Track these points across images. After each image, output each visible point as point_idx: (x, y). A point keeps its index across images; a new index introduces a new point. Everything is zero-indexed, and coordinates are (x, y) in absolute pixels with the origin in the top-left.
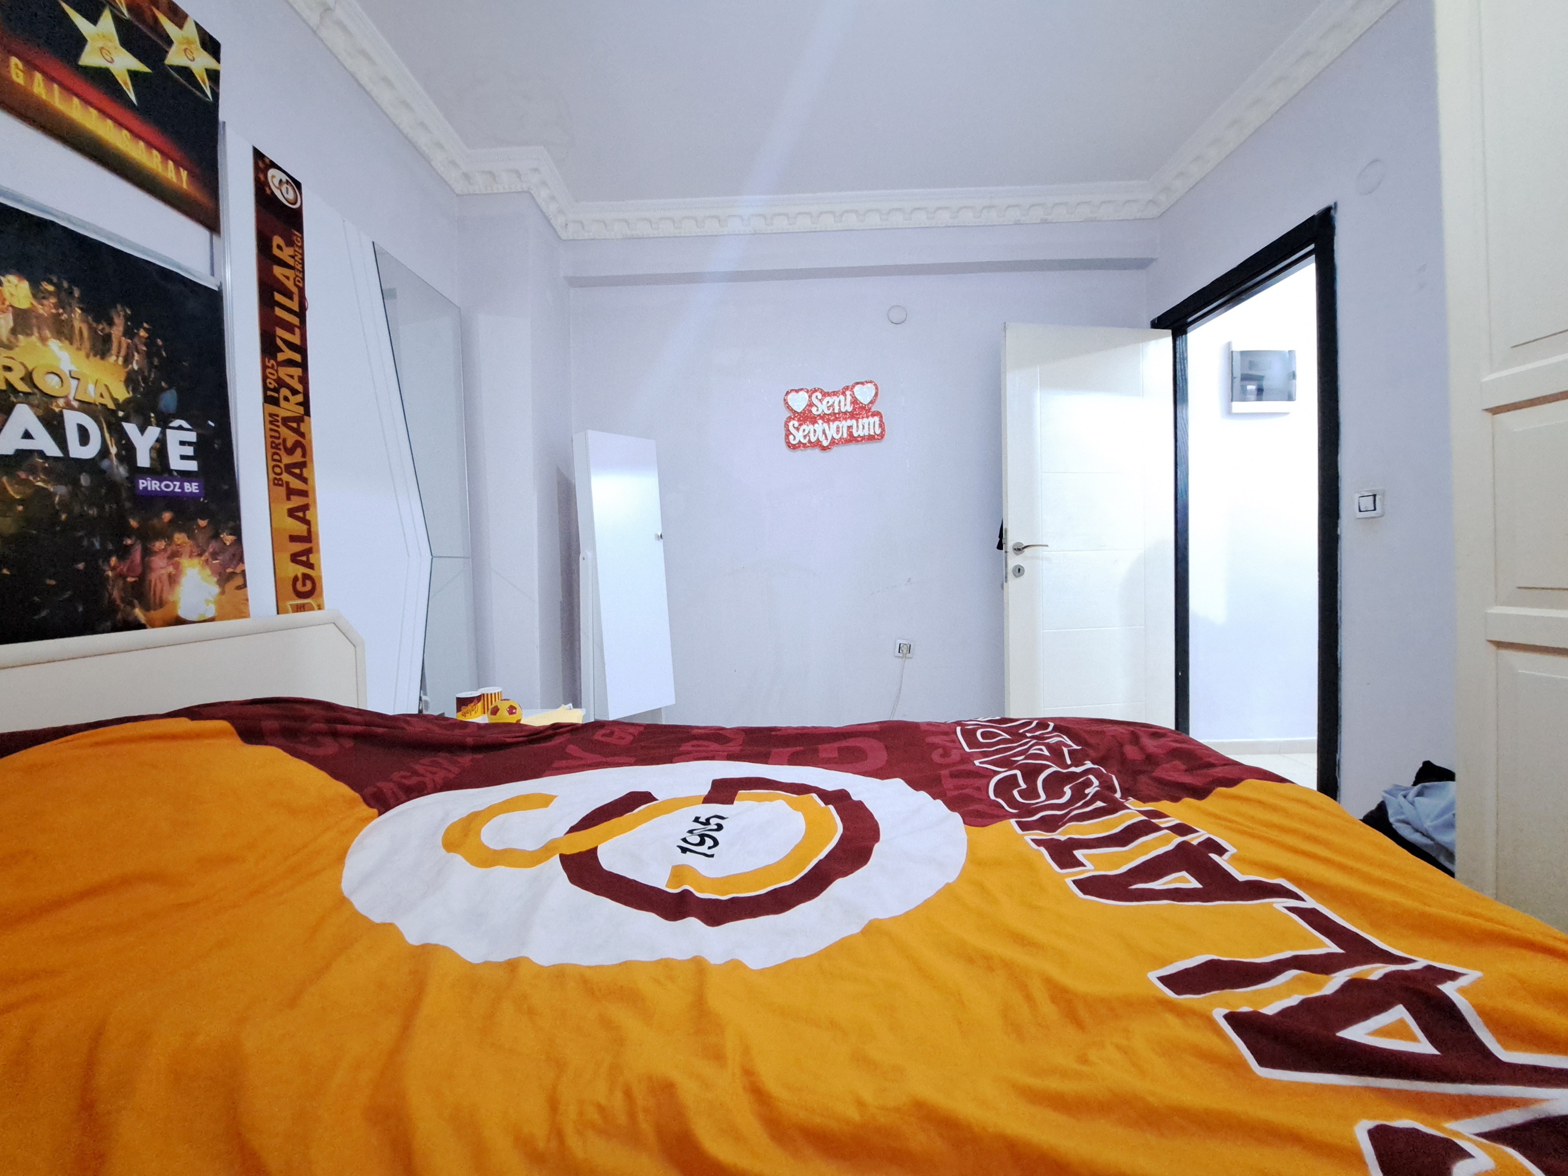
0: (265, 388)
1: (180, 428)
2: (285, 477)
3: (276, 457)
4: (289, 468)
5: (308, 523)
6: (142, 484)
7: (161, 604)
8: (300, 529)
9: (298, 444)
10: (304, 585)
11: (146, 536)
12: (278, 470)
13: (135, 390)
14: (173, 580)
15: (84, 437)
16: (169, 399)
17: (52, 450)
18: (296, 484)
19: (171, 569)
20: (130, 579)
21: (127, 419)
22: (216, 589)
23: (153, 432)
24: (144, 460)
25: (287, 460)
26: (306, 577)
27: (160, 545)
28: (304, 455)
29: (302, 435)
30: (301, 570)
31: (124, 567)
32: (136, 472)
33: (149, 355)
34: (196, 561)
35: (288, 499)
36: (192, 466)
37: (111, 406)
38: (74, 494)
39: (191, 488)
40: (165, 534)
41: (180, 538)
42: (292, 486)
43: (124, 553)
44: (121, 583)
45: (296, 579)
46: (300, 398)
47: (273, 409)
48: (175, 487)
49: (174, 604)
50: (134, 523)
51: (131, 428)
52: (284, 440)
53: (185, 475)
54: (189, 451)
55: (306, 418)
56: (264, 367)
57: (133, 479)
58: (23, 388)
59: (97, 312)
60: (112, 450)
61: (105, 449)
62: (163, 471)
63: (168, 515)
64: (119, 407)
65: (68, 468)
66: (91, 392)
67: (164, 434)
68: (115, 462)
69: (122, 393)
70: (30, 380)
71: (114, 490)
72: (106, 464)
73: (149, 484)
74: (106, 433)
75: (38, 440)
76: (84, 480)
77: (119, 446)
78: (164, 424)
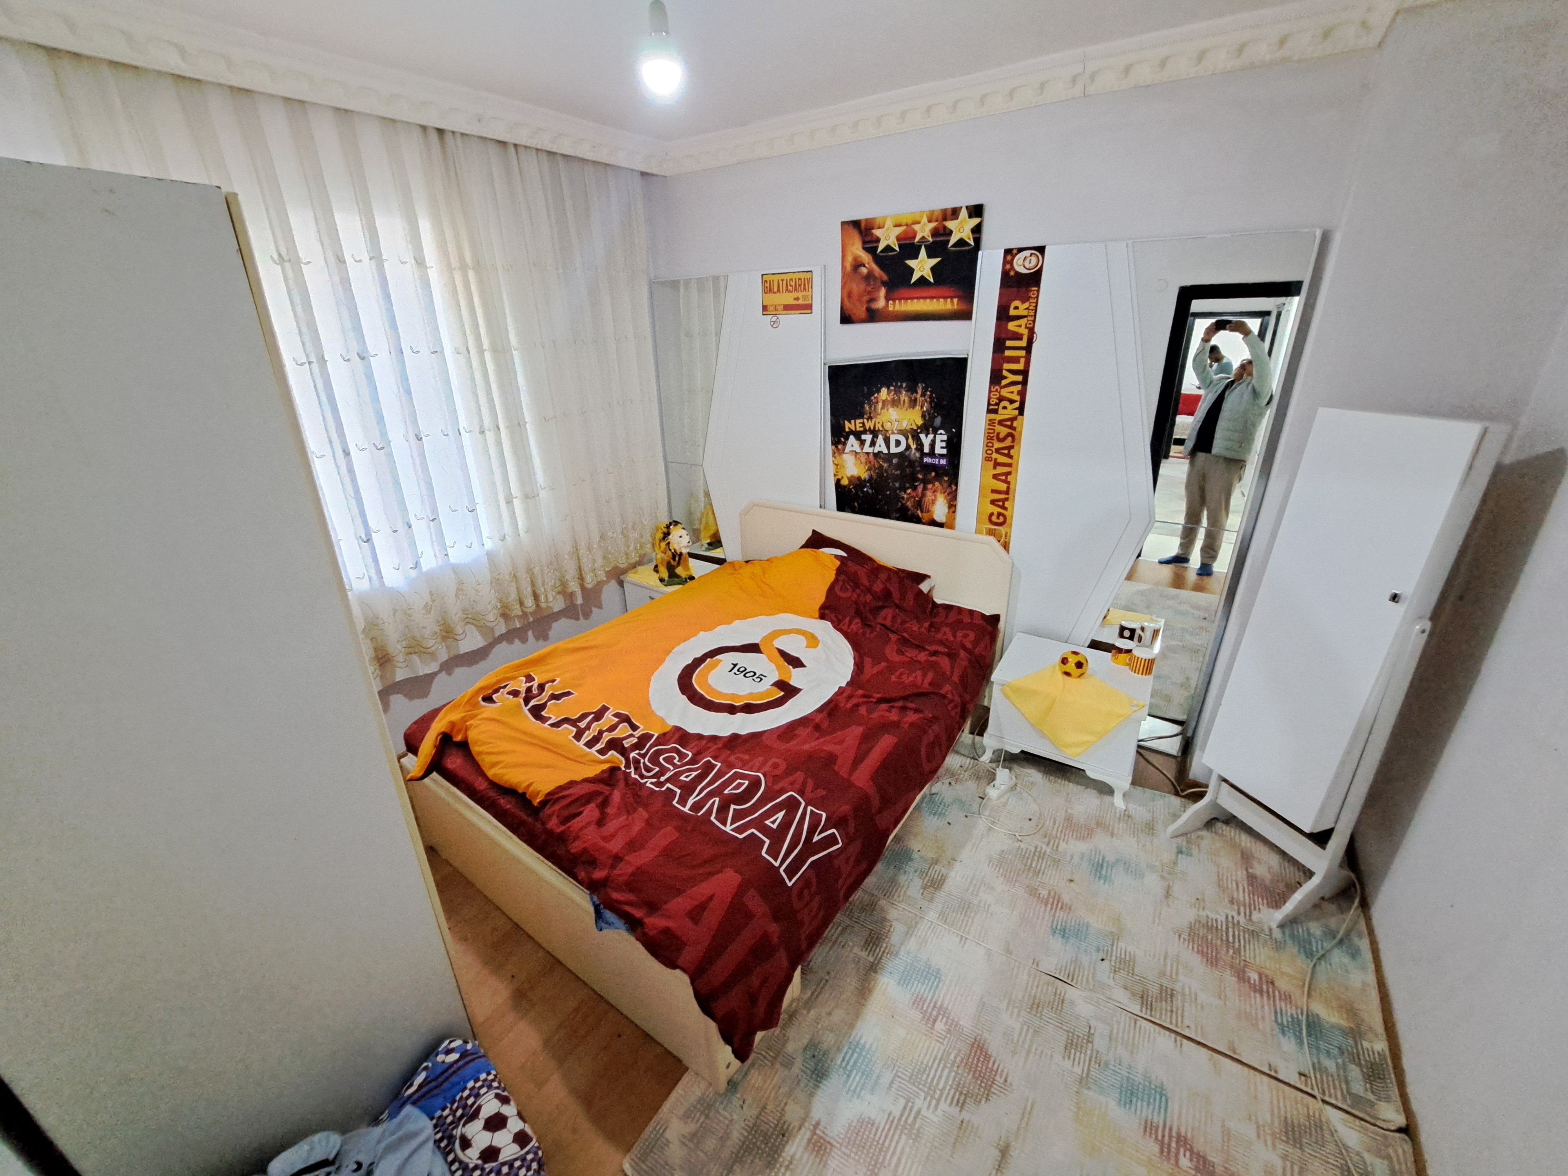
0: (989, 404)
1: (941, 434)
2: (995, 455)
3: (990, 445)
4: (998, 451)
5: (1008, 483)
6: (925, 460)
7: (929, 511)
8: (1003, 486)
9: (1009, 435)
10: (998, 518)
11: (925, 482)
12: (989, 452)
13: (925, 419)
14: (933, 502)
15: (898, 443)
16: (938, 421)
17: (885, 451)
18: (1002, 459)
19: (933, 498)
20: (917, 499)
21: (921, 432)
22: (947, 510)
23: (931, 436)
24: (926, 450)
25: (997, 445)
26: (999, 514)
27: (930, 486)
28: (1013, 441)
29: (1014, 429)
30: (996, 510)
31: (914, 494)
32: (923, 455)
33: (931, 403)
34: (943, 495)
35: (995, 468)
36: (944, 451)
37: (915, 428)
38: (889, 466)
39: (943, 462)
40: (931, 482)
41: (937, 484)
42: (998, 461)
43: (915, 488)
44: (913, 500)
45: (992, 514)
46: (1017, 405)
47: (992, 416)
48: (936, 461)
49: (933, 515)
50: (920, 476)
51: (922, 436)
52: (998, 434)
53: (942, 456)
54: (944, 444)
55: (1019, 417)
56: (990, 391)
57: (921, 458)
58: (881, 429)
59: (912, 390)
60: (913, 447)
61: (908, 447)
62: (932, 454)
63: (933, 474)
64: (918, 427)
65: (890, 456)
66: (905, 425)
67: (935, 437)
68: (913, 451)
69: (920, 422)
70: (882, 426)
71: (911, 463)
72: (907, 453)
73: (927, 460)
74: (910, 440)
75: (881, 446)
76: (895, 461)
77: (917, 445)
78: (935, 433)
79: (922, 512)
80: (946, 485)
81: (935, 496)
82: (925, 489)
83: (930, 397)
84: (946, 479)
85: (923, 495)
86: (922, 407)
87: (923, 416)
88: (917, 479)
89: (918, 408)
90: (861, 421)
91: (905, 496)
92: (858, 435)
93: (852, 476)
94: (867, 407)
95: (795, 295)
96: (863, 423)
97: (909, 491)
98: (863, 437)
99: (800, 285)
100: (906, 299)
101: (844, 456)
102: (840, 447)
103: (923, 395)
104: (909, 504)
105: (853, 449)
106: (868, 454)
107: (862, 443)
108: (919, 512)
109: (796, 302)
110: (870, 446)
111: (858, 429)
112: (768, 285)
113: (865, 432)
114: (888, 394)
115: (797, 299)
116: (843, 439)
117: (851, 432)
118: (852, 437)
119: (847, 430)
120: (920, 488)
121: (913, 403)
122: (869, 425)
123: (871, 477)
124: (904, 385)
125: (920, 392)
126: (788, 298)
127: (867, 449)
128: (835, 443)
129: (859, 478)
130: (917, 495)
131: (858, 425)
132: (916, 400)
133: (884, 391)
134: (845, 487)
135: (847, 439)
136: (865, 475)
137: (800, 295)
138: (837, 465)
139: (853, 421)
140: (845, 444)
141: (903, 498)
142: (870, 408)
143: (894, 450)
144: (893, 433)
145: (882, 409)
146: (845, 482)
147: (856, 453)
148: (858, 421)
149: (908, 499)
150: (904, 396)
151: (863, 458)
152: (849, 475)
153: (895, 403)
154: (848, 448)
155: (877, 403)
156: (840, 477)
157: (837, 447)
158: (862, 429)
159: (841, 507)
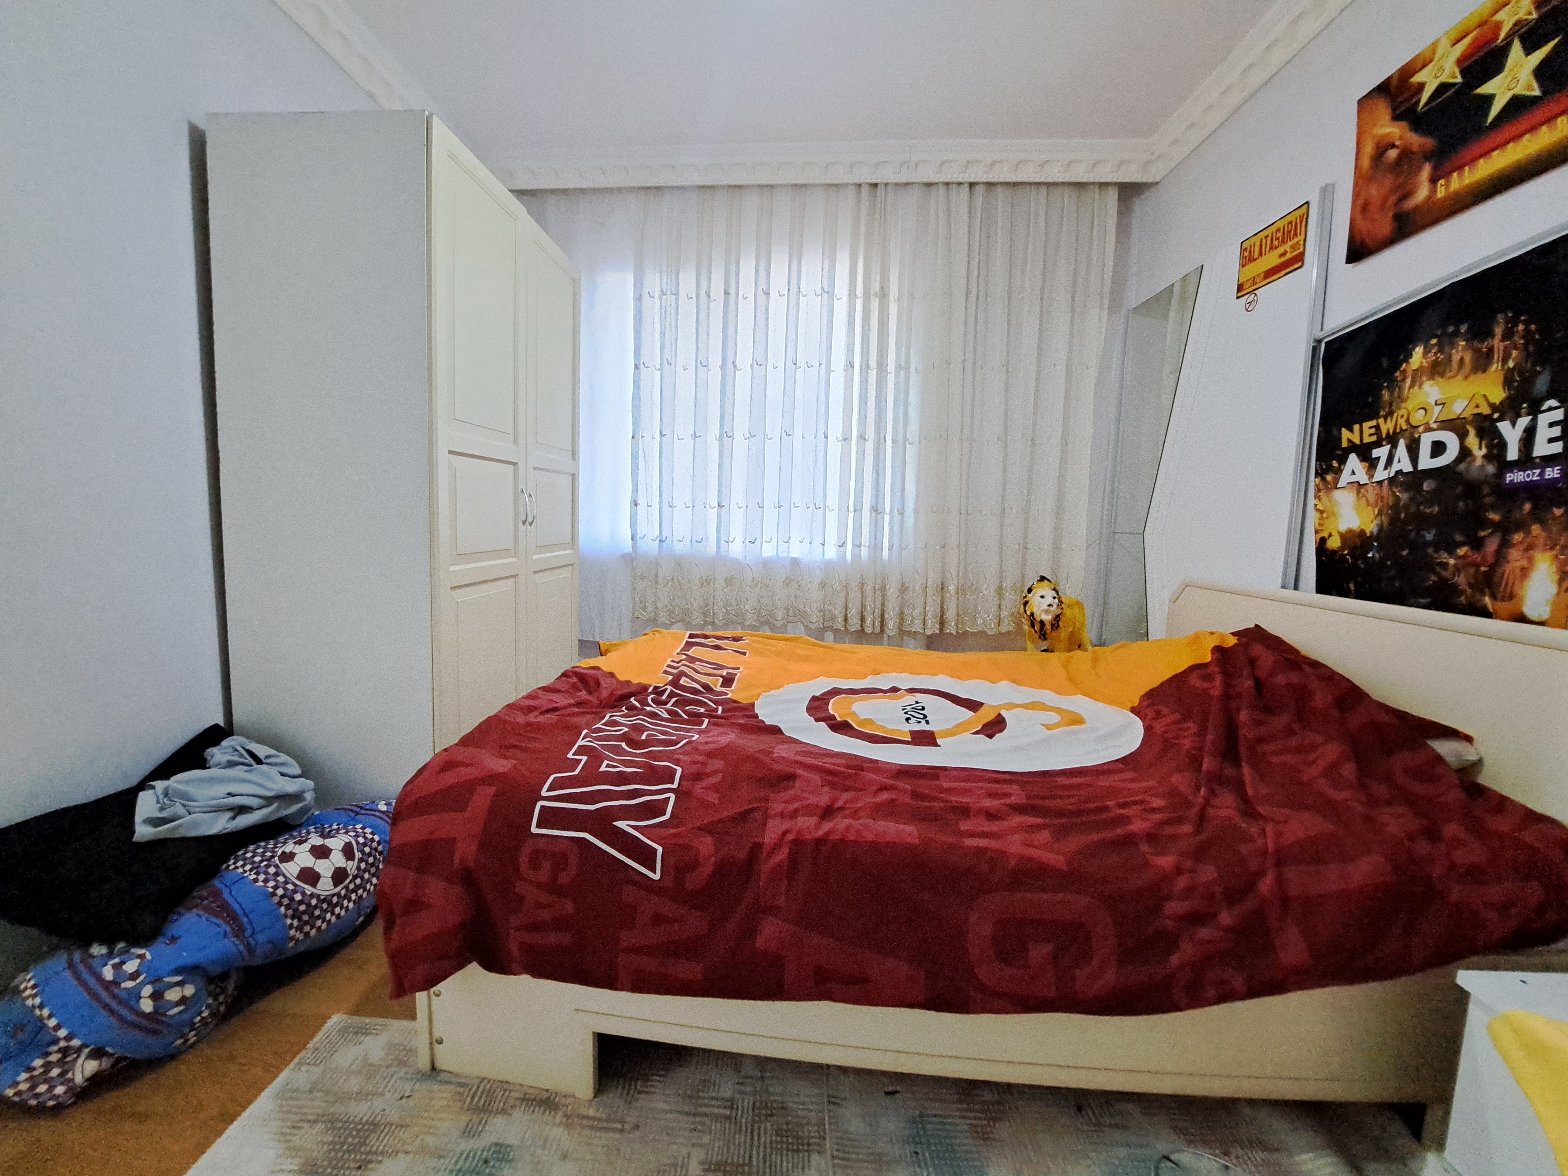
1: (1550, 409)
6: (1509, 477)
7: (1511, 597)
11: (1505, 529)
13: (1511, 387)
14: (1525, 572)
15: (1438, 448)
16: (1544, 382)
17: (1410, 469)
19: (1524, 563)
20: (1483, 569)
21: (1499, 418)
22: (1555, 589)
23: (1524, 422)
24: (1512, 454)
27: (1518, 537)
31: (1477, 557)
32: (1506, 466)
33: (1526, 346)
34: (1548, 555)
36: (1558, 448)
37: (1486, 411)
38: (1418, 499)
39: (1552, 473)
40: (1522, 526)
41: (1536, 529)
43: (1477, 544)
44: (1472, 571)
48: (1534, 475)
49: (1522, 600)
50: (1492, 515)
51: (1504, 427)
53: (1549, 460)
54: (1557, 431)
57: (1500, 474)
58: (1404, 427)
59: (1479, 333)
60: (1479, 452)
61: (1465, 453)
62: (1526, 460)
63: (1527, 506)
64: (1494, 408)
65: (1417, 477)
66: (1459, 408)
67: (1534, 421)
68: (1479, 462)
69: (1498, 395)
70: (1408, 421)
71: (1472, 488)
72: (1462, 467)
73: (1516, 477)
74: (1472, 441)
75: (1403, 463)
76: (1427, 486)
77: (1490, 447)
78: (1535, 410)
79: (1494, 597)
80: (1555, 528)
81: (1530, 560)
82: (1505, 544)
83: (1526, 334)
84: (1558, 512)
85: (1500, 558)
86: (1505, 361)
87: (1508, 382)
88: (1484, 523)
89: (1496, 367)
90: (1374, 423)
91: (1452, 561)
92: (1364, 452)
93: (1350, 531)
94: (1386, 395)
95: (1281, 250)
96: (1377, 427)
97: (1461, 551)
98: (1376, 453)
99: (1289, 232)
100: (1474, 160)
101: (1337, 494)
102: (1329, 478)
103: (1508, 335)
104: (1461, 580)
105: (1354, 479)
106: (1380, 483)
107: (1372, 464)
108: (1487, 600)
109: (1283, 259)
110: (1386, 468)
111: (1367, 439)
112: (1246, 254)
113: (1378, 444)
114: (1425, 354)
115: (1284, 254)
116: (1335, 464)
117: (1353, 448)
118: (1353, 458)
119: (1345, 444)
120: (1492, 545)
121: (1482, 362)
122: (1387, 427)
123: (1381, 527)
124: (1463, 328)
125: (1499, 331)
126: (1272, 259)
127: (1381, 474)
128: (1320, 473)
129: (1363, 532)
130: (1484, 558)
131: (1367, 431)
132: (1491, 350)
133: (1419, 351)
134: (1334, 552)
135: (1343, 461)
136: (1371, 527)
137: (1287, 247)
138: (1322, 512)
139: (1356, 427)
140: (1338, 472)
141: (1444, 565)
142: (1392, 393)
143: (1426, 462)
144: (1429, 429)
145: (1410, 388)
146: (1334, 543)
147: (1360, 485)
148: (1366, 425)
149: (1457, 570)
150: (1461, 351)
151: (1371, 495)
152: (1343, 528)
153: (1436, 370)
154: (1345, 478)
155: (1404, 380)
156: (1325, 534)
157: (1323, 479)
158: (1374, 438)
159: (1324, 586)
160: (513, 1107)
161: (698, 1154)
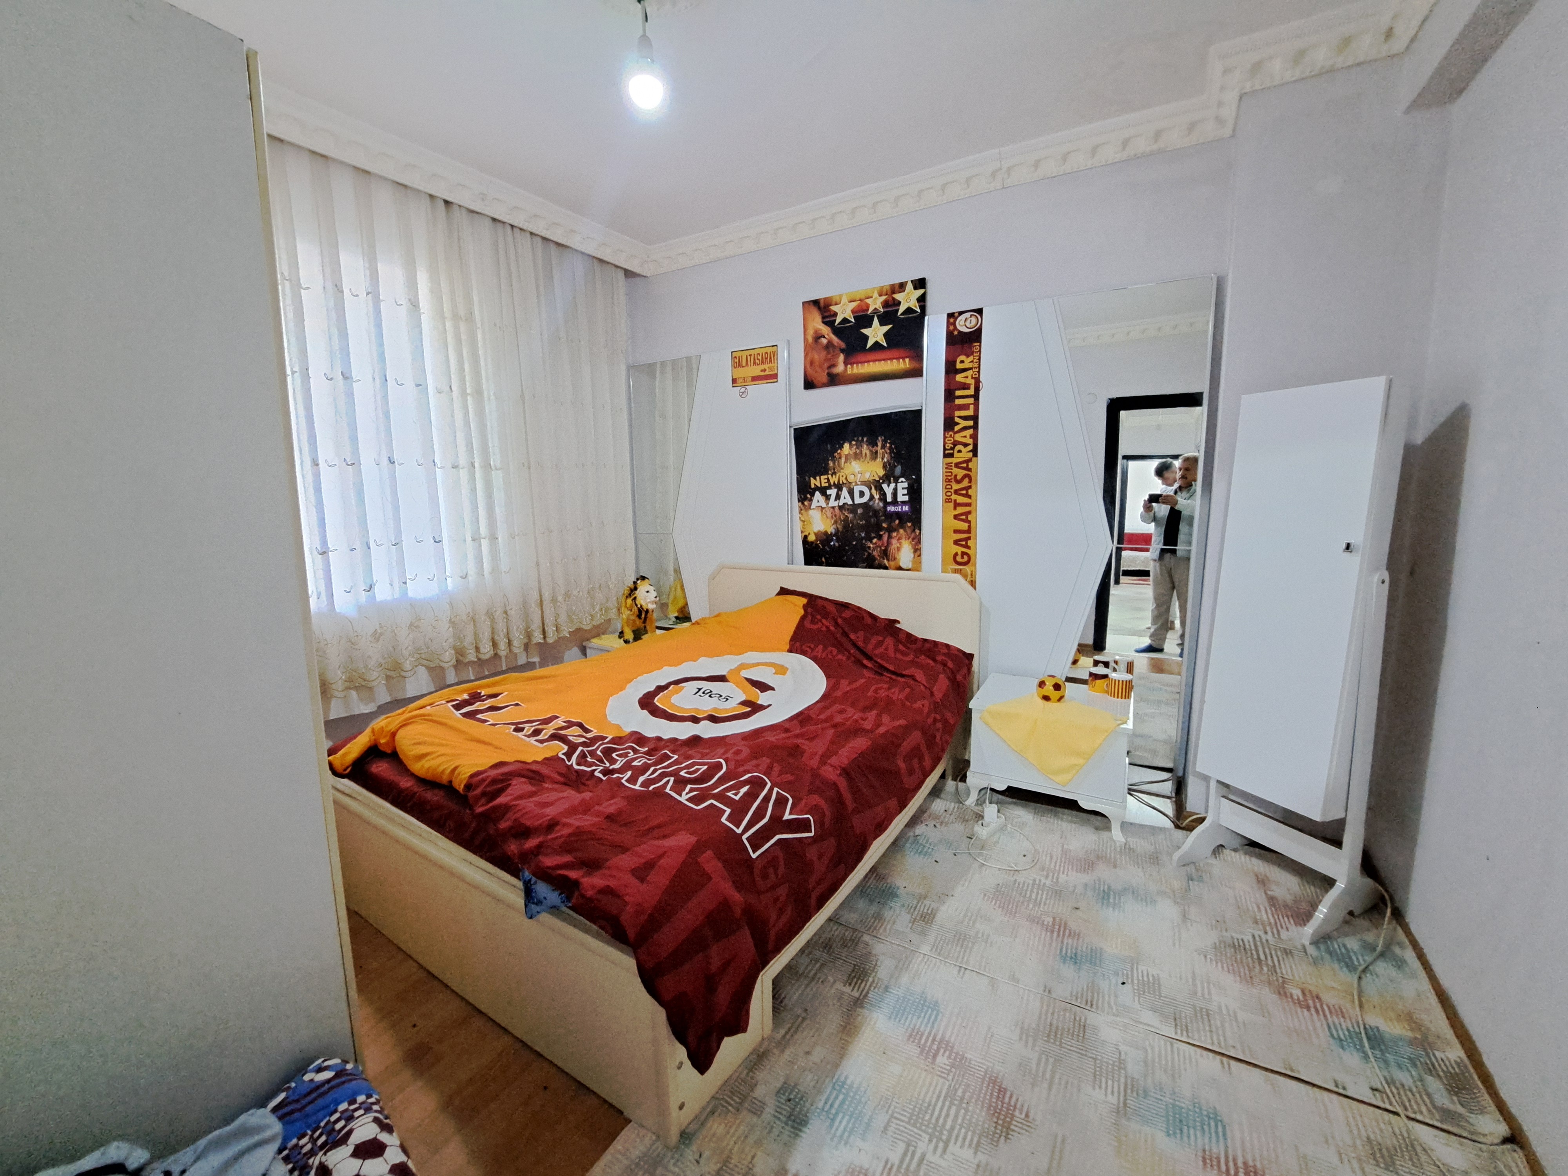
0: (945, 449)
1: (902, 482)
2: (954, 497)
3: (949, 487)
4: (956, 492)
5: (969, 522)
6: (889, 508)
7: (895, 559)
8: (964, 526)
9: (965, 476)
10: (962, 557)
11: (890, 530)
12: (949, 494)
13: (886, 470)
14: (899, 549)
15: (862, 494)
16: (898, 470)
17: (850, 502)
18: (961, 499)
19: (898, 545)
20: (883, 548)
21: (883, 483)
22: (912, 556)
23: (893, 485)
24: (889, 499)
25: (956, 486)
26: (963, 554)
27: (894, 534)
28: (970, 481)
29: (970, 470)
30: (960, 550)
31: (880, 543)
32: (886, 504)
33: (890, 453)
34: (907, 541)
35: (955, 508)
36: (906, 498)
37: (878, 479)
38: (855, 517)
39: (906, 508)
40: (895, 530)
41: (901, 531)
42: (958, 501)
43: (880, 537)
44: (879, 549)
45: (956, 554)
46: (970, 447)
47: (949, 460)
48: (899, 509)
49: (899, 560)
50: (884, 525)
51: (885, 486)
52: (956, 476)
53: (904, 503)
54: (905, 492)
55: (974, 459)
56: (945, 437)
57: (885, 507)
58: (845, 482)
59: (873, 443)
60: (877, 497)
61: (872, 497)
62: (895, 502)
63: (897, 522)
64: (880, 478)
65: (854, 508)
66: (867, 476)
67: (896, 486)
68: (877, 501)
69: (881, 472)
70: (846, 479)
71: (876, 513)
72: (871, 503)
73: (891, 509)
74: (873, 491)
75: (845, 498)
76: (860, 511)
77: (880, 494)
78: (896, 482)
79: (888, 560)
80: (909, 531)
81: (900, 543)
82: (890, 537)
83: (890, 448)
84: (909, 524)
85: (889, 543)
86: (883, 459)
87: (884, 467)
88: (882, 529)
89: (879, 460)
90: (826, 477)
91: (872, 546)
92: (823, 491)
93: (819, 531)
94: (831, 464)
95: (762, 367)
96: (828, 479)
97: (875, 541)
98: (829, 492)
99: (766, 358)
100: (863, 362)
101: (811, 512)
102: (806, 503)
103: (883, 447)
104: (875, 553)
105: (819, 504)
106: (833, 508)
107: (828, 498)
108: (885, 561)
109: (763, 373)
110: (836, 500)
111: (824, 485)
112: (737, 360)
113: (829, 487)
114: (851, 448)
115: (765, 370)
116: (809, 496)
117: (817, 488)
118: (817, 493)
119: (813, 486)
120: (885, 537)
121: (874, 456)
122: (833, 480)
123: (837, 530)
124: (865, 439)
125: (880, 444)
126: (756, 371)
127: (833, 503)
128: (802, 500)
129: (826, 533)
130: (883, 544)
131: (823, 481)
132: (876, 452)
133: (846, 446)
134: (812, 543)
135: (813, 495)
136: (831, 530)
137: (766, 366)
138: (804, 522)
139: (818, 478)
140: (811, 500)
141: (869, 547)
142: (834, 463)
143: (858, 500)
144: (857, 484)
145: (845, 463)
146: (812, 538)
147: (822, 508)
148: (823, 477)
149: (874, 549)
150: (865, 449)
151: (829, 514)
152: (816, 530)
153: (857, 456)
154: (814, 504)
155: (840, 458)
156: (807, 534)
157: (803, 503)
158: (827, 485)
159: (808, 561)
160: (752, 1078)
161: (839, 986)
